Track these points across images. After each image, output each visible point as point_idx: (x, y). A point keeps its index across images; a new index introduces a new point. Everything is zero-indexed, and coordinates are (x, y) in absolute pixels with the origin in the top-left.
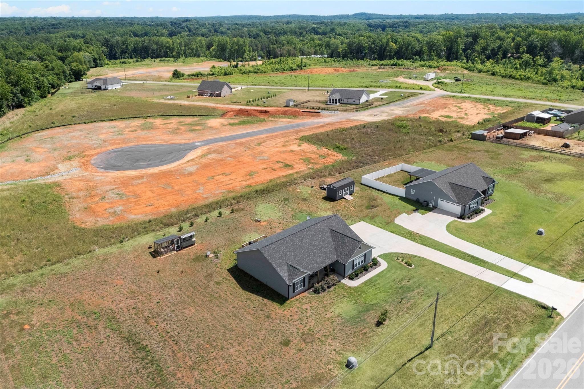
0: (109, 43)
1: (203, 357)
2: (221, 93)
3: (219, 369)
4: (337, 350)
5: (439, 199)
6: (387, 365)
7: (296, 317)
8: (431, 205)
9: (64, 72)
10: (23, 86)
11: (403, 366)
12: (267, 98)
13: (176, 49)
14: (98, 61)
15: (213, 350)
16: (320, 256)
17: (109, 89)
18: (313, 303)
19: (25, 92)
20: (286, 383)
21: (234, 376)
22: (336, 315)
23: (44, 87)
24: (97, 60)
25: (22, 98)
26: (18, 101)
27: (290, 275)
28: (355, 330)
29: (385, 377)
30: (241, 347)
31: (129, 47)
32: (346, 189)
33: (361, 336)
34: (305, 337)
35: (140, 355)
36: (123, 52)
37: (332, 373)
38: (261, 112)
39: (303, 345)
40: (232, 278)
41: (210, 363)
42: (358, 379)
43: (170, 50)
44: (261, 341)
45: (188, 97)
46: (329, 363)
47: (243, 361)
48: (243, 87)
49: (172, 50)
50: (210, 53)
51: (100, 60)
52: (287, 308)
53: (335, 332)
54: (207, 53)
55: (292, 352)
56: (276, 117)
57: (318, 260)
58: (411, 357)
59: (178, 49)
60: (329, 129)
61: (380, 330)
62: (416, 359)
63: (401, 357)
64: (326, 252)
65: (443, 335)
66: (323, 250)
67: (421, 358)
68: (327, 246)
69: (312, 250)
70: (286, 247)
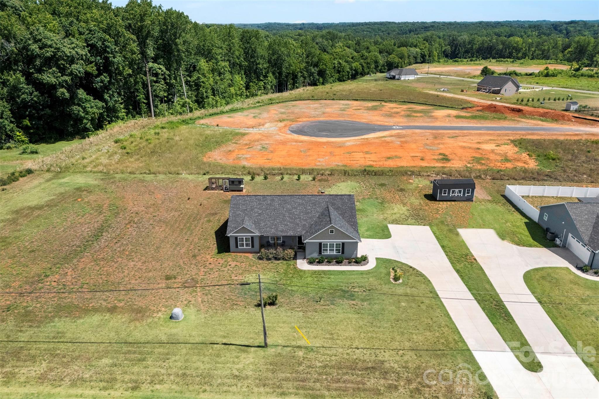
0: (455, 42)
2: (500, 90)
4: (192, 302)
5: (570, 235)
6: (201, 334)
8: (558, 241)
9: (376, 62)
10: (321, 67)
11: (211, 343)
12: (555, 100)
13: (524, 49)
14: (427, 58)
17: (402, 79)
19: (322, 73)
23: (343, 71)
24: (426, 56)
25: (317, 77)
26: (313, 80)
29: (181, 341)
31: (474, 47)
32: (457, 190)
33: (228, 305)
34: (190, 281)
36: (467, 52)
37: (155, 313)
38: (513, 110)
42: (162, 328)
43: (516, 51)
45: (462, 91)
46: (168, 306)
48: (545, 88)
49: (518, 50)
50: (564, 56)
51: (429, 56)
54: (560, 55)
56: (528, 118)
57: (280, 228)
58: (232, 343)
59: (526, 50)
60: (584, 138)
61: (254, 309)
62: (233, 347)
63: (224, 337)
64: (298, 224)
65: (299, 347)
66: (298, 221)
67: (240, 349)
68: (306, 220)
69: (284, 216)
70: (260, 204)
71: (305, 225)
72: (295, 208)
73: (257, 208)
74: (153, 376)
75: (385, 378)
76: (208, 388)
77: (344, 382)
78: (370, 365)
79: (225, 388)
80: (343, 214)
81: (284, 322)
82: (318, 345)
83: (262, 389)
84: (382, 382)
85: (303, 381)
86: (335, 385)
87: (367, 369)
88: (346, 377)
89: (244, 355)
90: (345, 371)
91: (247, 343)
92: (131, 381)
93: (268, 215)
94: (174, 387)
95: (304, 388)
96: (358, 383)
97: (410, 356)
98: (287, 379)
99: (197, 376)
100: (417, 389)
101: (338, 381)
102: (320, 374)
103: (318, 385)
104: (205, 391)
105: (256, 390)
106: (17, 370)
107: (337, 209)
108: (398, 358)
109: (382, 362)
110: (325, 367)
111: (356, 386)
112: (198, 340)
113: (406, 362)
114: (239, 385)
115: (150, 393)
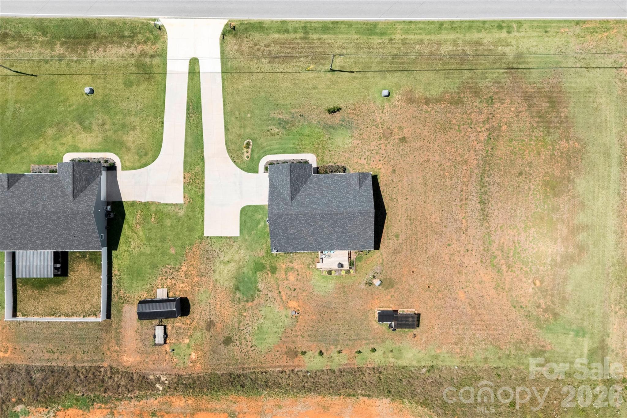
1: (455, 167)
3: (453, 150)
4: (381, 111)
6: (368, 78)
7: (378, 157)
11: (360, 72)
15: (446, 168)
16: (325, 183)
18: (356, 161)
20: (427, 112)
21: (449, 138)
22: (353, 138)
27: (365, 179)
28: (356, 118)
29: (377, 73)
30: (430, 157)
33: (358, 109)
34: (389, 136)
35: (487, 197)
37: (400, 98)
39: (396, 131)
40: (383, 234)
41: (454, 158)
42: (391, 84)
44: (415, 153)
46: (396, 106)
47: (436, 146)
52: (376, 170)
53: (368, 125)
55: (405, 131)
58: (349, 73)
61: (341, 105)
62: (348, 70)
63: (354, 78)
64: (316, 184)
65: (313, 71)
66: (317, 187)
67: (344, 68)
68: (310, 188)
69: (327, 191)
70: (349, 203)
71: (311, 184)
72: (319, 199)
73: (351, 199)
74: (385, 47)
75: (270, 51)
76: (356, 41)
77: (290, 48)
78: (276, 60)
79: (348, 41)
80: (280, 194)
81: (322, 93)
82: (302, 73)
83: (330, 41)
84: (271, 49)
85: (310, 47)
86: (295, 45)
87: (278, 57)
88: (289, 51)
89: (342, 64)
90: (289, 55)
91: (342, 73)
92: (394, 44)
93: (341, 192)
94: (372, 41)
95: (310, 43)
96: (284, 47)
97: (254, 68)
98: (318, 47)
99: (363, 48)
100: (255, 45)
101: (293, 48)
102: (302, 52)
103: (303, 46)
104: (357, 39)
105: (333, 41)
106: (455, 48)
107: (284, 200)
108: (261, 66)
109: (269, 63)
110: (300, 57)
111: (285, 46)
112: (369, 74)
113: (257, 63)
114: (341, 43)
115: (383, 37)
